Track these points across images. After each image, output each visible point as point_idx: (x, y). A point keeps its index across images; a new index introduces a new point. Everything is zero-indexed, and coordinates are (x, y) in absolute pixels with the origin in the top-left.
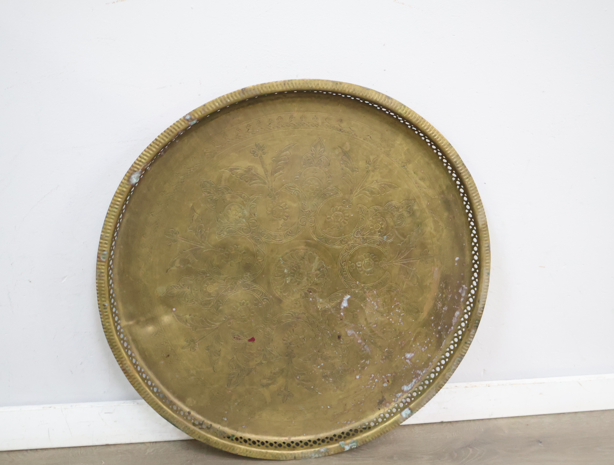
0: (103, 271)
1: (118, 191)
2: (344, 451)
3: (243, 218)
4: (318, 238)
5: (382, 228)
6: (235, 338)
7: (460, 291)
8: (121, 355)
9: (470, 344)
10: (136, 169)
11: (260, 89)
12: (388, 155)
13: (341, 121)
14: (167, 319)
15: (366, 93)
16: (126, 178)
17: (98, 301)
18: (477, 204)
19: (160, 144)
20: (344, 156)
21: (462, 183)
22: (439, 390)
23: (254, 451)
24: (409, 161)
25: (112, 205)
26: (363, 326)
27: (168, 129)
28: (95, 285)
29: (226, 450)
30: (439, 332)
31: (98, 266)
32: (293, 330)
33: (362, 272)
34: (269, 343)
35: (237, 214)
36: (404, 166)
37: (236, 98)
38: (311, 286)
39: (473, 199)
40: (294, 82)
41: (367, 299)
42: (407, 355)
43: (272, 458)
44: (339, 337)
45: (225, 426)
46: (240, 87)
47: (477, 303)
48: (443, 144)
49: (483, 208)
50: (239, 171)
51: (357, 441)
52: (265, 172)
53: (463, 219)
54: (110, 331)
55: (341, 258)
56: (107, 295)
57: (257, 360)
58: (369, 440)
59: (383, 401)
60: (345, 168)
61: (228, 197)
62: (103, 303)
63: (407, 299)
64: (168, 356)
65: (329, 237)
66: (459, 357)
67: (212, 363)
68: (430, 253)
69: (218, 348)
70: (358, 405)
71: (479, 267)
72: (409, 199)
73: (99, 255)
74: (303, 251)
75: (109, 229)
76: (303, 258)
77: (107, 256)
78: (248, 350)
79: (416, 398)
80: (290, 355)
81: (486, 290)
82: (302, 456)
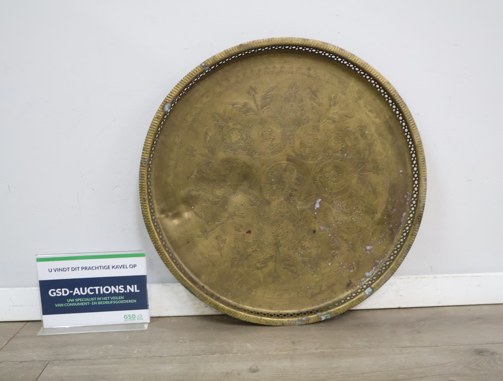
0: (144, 173)
1: (156, 116)
2: (321, 320)
3: (242, 140)
4: (295, 155)
5: (342, 148)
6: (236, 230)
7: (405, 197)
8: (155, 236)
9: (415, 236)
10: (168, 101)
11: (252, 44)
12: (344, 94)
13: (309, 69)
14: (187, 215)
15: (326, 46)
16: (161, 107)
17: (140, 195)
18: (413, 126)
19: (185, 84)
20: (312, 94)
21: (401, 111)
22: (394, 273)
23: (251, 317)
24: (360, 98)
25: (151, 126)
26: (332, 223)
27: (190, 73)
28: (138, 186)
29: (231, 315)
30: (391, 229)
31: (140, 170)
32: (279, 225)
33: (329, 181)
34: (262, 235)
35: (237, 137)
36: (356, 102)
37: (235, 51)
38: (292, 191)
40: (275, 39)
41: (334, 202)
42: (367, 247)
43: (265, 324)
44: (314, 232)
45: (230, 299)
46: (238, 44)
47: (419, 203)
48: (383, 82)
49: (417, 130)
50: (239, 106)
51: (331, 313)
52: (257, 107)
53: (404, 141)
54: (147, 218)
55: (313, 170)
56: (146, 191)
57: (253, 248)
58: (341, 312)
59: (350, 284)
60: (313, 103)
61: (231, 124)
62: (143, 197)
63: (364, 202)
64: (188, 242)
65: (304, 154)
66: (408, 246)
67: (220, 249)
68: (380, 167)
69: (224, 238)
70: (331, 287)
71: (418, 176)
72: (362, 126)
73: (142, 162)
74: (285, 165)
75: (149, 143)
76: (285, 170)
77: (147, 162)
78: (246, 240)
79: (375, 280)
80: (277, 245)
81: (424, 193)
82: (288, 323)
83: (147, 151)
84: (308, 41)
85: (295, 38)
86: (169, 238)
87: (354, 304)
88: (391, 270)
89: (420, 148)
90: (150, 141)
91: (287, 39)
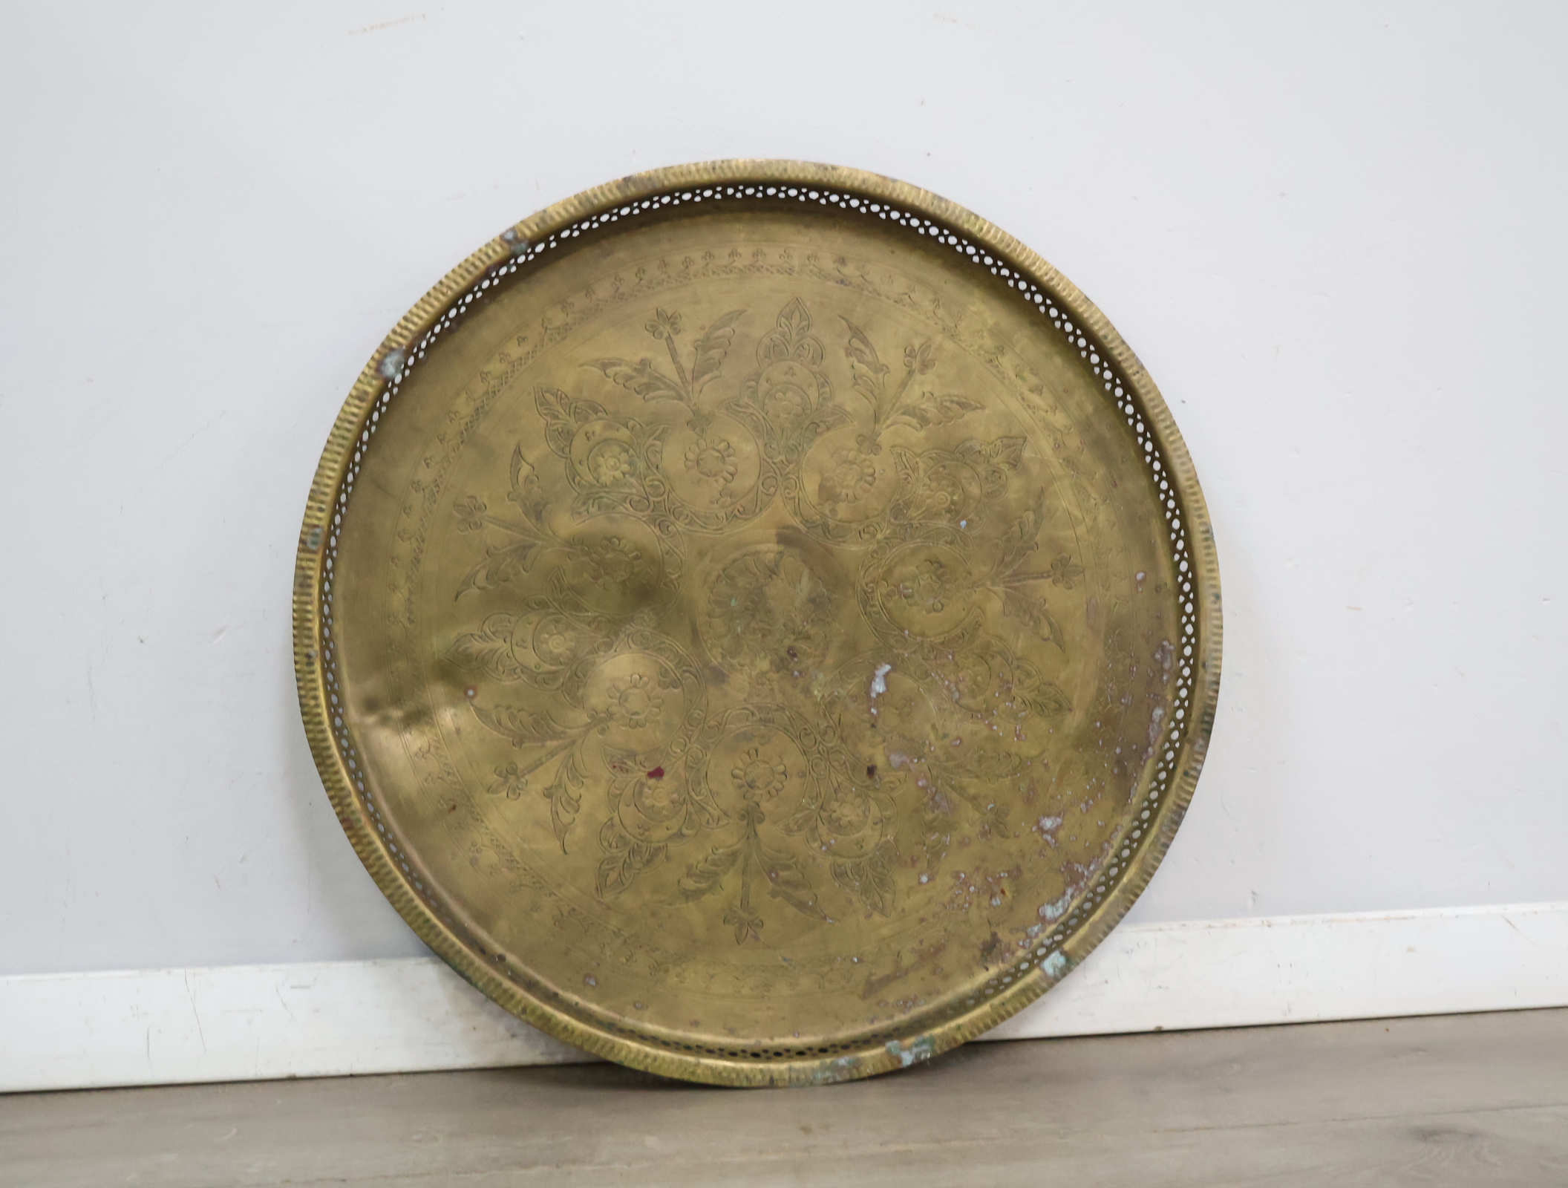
0: (310, 573)
1: (354, 393)
2: (901, 1067)
3: (632, 475)
4: (804, 525)
5: (953, 503)
6: (614, 767)
7: (1158, 656)
8: (340, 781)
9: (1197, 778)
10: (394, 345)
11: (661, 176)
12: (953, 336)
13: (842, 261)
14: (448, 717)
15: (890, 188)
16: (373, 364)
17: (295, 645)
18: (1168, 431)
19: (450, 293)
20: (853, 337)
21: (1128, 387)
22: (1133, 902)
23: (664, 1059)
24: (1001, 350)
25: (339, 424)
26: (927, 743)
27: (466, 260)
29: (594, 1050)
30: (1119, 762)
31: (299, 562)
32: (756, 751)
33: (915, 608)
34: (700, 783)
35: (618, 465)
36: (991, 361)
37: (611, 197)
38: (795, 640)
39: (1156, 420)
40: (733, 164)
41: (933, 674)
42: (1043, 821)
43: (711, 1081)
44: (871, 771)
45: (592, 1001)
46: (620, 176)
47: (1201, 671)
48: (1070, 300)
49: (1182, 442)
50: (624, 369)
51: (932, 1041)
52: (679, 373)
53: (1144, 482)
54: (317, 719)
55: (862, 573)
56: (316, 632)
57: (669, 827)
58: (964, 1037)
59: (994, 946)
60: (856, 364)
61: (597, 427)
62: (305, 650)
63: (1029, 675)
64: (454, 808)
65: (831, 523)
66: (1174, 812)
67: (560, 831)
68: (1075, 560)
69: (574, 791)
70: (931, 956)
71: (1194, 588)
72: (1012, 435)
73: (303, 537)
74: (771, 556)
75: (329, 478)
76: (773, 571)
77: (321, 539)
78: (647, 798)
79: (1075, 929)
80: (751, 816)
81: (1216, 638)
82: (790, 1077)
83: (322, 502)
84: (836, 174)
85: (794, 163)
86: (391, 795)
87: (1010, 1008)
88: (1124, 891)
89: (1193, 498)
90: (333, 470)
91: (769, 163)
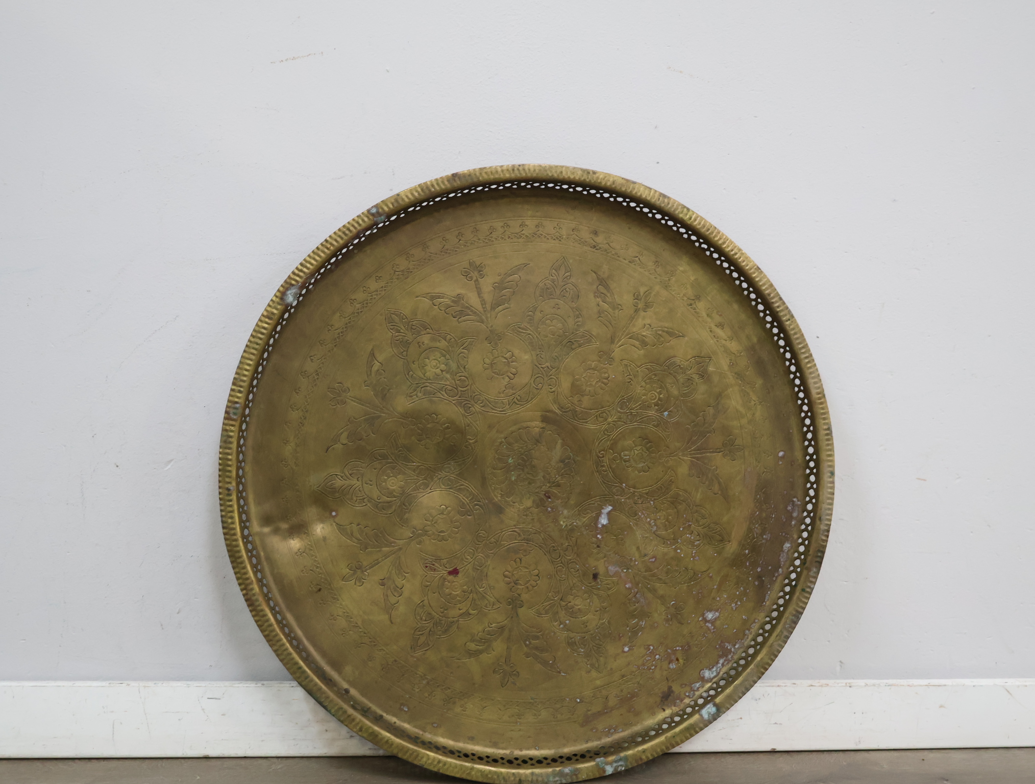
0: (231, 434)
1: (265, 314)
2: (605, 775)
3: (447, 373)
4: (560, 410)
5: (660, 399)
6: (427, 567)
7: (789, 508)
8: (246, 573)
9: (810, 594)
10: (293, 282)
11: (478, 174)
12: (666, 287)
13: (596, 233)
14: (320, 529)
15: (631, 188)
16: (278, 294)
17: (220, 482)
18: (807, 361)
19: (332, 248)
20: (600, 285)
21: (782, 329)
22: (763, 674)
23: (450, 763)
24: (698, 298)
25: (254, 334)
26: (633, 559)
27: (344, 226)
28: (217, 461)
29: (405, 757)
30: (759, 577)
31: (224, 426)
32: (521, 560)
33: (630, 469)
34: (482, 580)
35: (438, 365)
36: (691, 305)
37: (443, 187)
38: (549, 487)
39: (799, 352)
40: (526, 168)
41: (640, 514)
42: (707, 615)
44: (595, 576)
45: (404, 721)
46: (449, 173)
47: (818, 522)
48: (747, 268)
49: (816, 368)
50: (446, 301)
51: (626, 759)
52: (482, 305)
53: (787, 391)
54: (233, 532)
55: (597, 444)
56: (234, 474)
57: (461, 608)
58: (647, 757)
59: (670, 695)
60: (601, 303)
61: (426, 339)
62: (227, 486)
63: (703, 517)
64: (320, 590)
65: (578, 409)
66: (794, 615)
67: (389, 609)
68: (737, 442)
69: (399, 582)
70: (627, 701)
71: (817, 466)
72: (702, 355)
73: (228, 409)
74: (537, 430)
75: (247, 370)
76: (538, 441)
77: (240, 411)
78: (447, 589)
79: (724, 688)
80: (514, 603)
81: (830, 501)
82: (532, 779)
83: (241, 386)
84: (595, 176)
85: (567, 168)
86: (279, 580)
87: (678, 739)
88: (757, 666)
89: (821, 406)
90: (249, 365)
91: (551, 167)
